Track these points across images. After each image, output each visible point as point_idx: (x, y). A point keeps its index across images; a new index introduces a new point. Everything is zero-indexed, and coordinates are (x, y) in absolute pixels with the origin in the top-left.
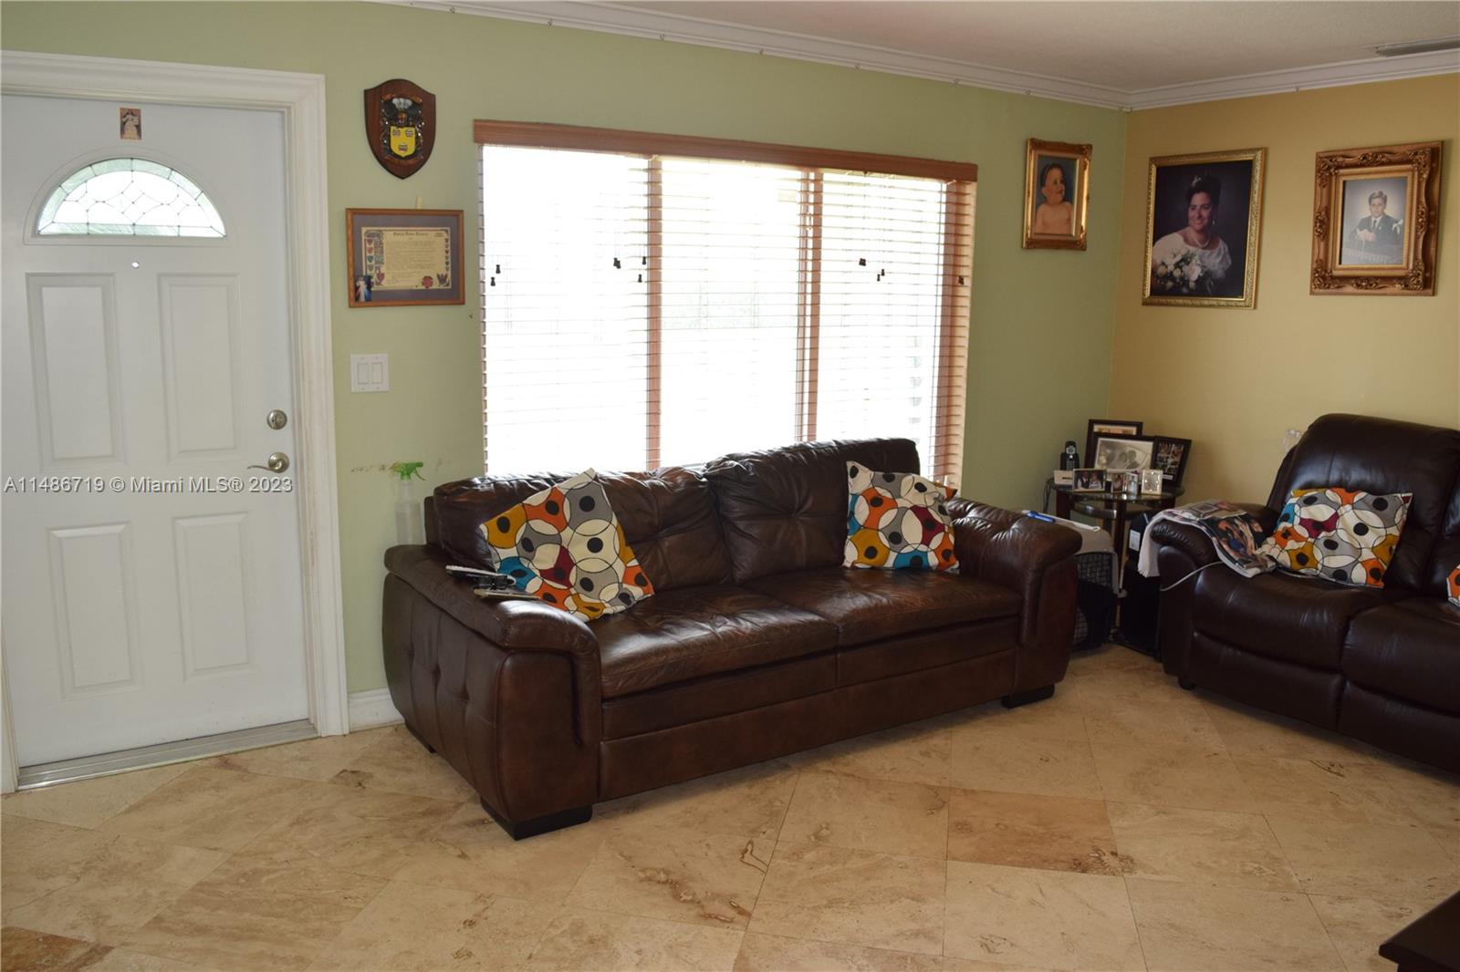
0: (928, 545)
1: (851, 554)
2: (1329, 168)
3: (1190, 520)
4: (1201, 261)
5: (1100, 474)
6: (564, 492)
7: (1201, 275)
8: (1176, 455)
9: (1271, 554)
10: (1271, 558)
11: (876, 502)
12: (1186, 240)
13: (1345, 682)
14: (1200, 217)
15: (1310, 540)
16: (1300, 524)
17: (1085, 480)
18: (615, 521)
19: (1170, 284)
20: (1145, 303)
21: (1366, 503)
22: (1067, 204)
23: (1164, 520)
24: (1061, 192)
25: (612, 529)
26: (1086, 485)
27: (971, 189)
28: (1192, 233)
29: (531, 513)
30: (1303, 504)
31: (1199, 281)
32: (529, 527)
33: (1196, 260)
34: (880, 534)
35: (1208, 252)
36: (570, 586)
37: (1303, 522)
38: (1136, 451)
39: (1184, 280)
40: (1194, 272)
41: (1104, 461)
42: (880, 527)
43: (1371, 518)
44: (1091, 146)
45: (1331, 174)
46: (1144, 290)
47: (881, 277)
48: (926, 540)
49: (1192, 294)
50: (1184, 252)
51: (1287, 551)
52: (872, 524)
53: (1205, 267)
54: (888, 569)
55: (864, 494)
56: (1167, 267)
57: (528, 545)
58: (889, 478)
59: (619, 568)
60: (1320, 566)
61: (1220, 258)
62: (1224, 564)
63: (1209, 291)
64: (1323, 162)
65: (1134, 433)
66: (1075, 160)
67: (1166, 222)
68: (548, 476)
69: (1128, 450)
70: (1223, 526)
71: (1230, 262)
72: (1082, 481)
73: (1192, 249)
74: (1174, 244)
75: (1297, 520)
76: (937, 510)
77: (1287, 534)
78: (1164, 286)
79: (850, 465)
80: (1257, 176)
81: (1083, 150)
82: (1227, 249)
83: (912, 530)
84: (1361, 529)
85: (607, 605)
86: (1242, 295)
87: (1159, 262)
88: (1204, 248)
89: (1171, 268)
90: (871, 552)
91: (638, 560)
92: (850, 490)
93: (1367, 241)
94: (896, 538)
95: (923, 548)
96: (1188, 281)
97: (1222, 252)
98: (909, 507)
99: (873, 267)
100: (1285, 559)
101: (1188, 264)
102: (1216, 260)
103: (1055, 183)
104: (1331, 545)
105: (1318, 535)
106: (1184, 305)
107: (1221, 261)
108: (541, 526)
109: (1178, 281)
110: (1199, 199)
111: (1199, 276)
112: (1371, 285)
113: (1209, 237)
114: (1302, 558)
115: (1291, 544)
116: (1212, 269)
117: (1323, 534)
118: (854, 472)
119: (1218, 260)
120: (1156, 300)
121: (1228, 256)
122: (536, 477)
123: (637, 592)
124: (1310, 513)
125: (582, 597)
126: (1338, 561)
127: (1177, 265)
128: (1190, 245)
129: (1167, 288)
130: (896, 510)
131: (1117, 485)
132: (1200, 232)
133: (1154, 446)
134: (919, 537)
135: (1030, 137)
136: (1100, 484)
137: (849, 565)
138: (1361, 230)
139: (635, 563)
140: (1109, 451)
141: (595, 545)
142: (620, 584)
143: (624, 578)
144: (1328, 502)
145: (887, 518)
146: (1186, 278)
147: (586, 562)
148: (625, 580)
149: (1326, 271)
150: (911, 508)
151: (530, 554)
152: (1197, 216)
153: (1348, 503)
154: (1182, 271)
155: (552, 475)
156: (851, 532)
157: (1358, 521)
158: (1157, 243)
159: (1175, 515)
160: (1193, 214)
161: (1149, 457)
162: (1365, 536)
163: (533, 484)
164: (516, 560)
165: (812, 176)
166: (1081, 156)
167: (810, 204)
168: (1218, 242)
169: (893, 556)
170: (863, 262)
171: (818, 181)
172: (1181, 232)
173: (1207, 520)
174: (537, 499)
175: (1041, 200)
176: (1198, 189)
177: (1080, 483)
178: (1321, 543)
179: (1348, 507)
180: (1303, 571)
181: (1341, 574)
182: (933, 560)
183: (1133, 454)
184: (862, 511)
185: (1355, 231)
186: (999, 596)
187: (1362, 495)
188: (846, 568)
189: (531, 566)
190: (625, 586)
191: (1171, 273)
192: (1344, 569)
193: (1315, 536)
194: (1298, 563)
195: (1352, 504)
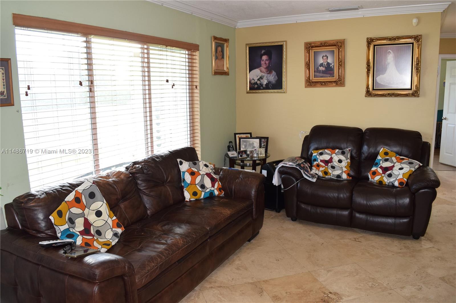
0: (214, 187)
1: (187, 196)
2: (309, 47)
3: (293, 165)
4: (267, 78)
5: (245, 152)
6: (81, 192)
7: (267, 82)
8: (264, 143)
9: (316, 173)
10: (316, 174)
11: (192, 174)
12: (261, 71)
13: (352, 212)
14: (265, 63)
15: (326, 166)
16: (320, 162)
17: (241, 154)
18: (105, 201)
19: (256, 86)
20: (247, 93)
21: (339, 153)
22: (223, 59)
23: (283, 166)
24: (221, 55)
25: (105, 205)
26: (241, 156)
27: (197, 53)
28: (263, 68)
29: (70, 205)
30: (319, 155)
31: (267, 85)
32: (70, 212)
33: (265, 78)
34: (197, 186)
35: (269, 75)
36: (93, 236)
37: (321, 161)
38: (254, 143)
39: (261, 85)
40: (265, 82)
41: (244, 147)
42: (196, 184)
43: (342, 157)
44: (229, 39)
45: (310, 49)
46: (247, 88)
47: (173, 86)
48: (213, 186)
49: (264, 89)
50: (260, 75)
51: (321, 171)
52: (193, 183)
53: (269, 80)
54: (201, 199)
55: (187, 171)
56: (255, 80)
57: (71, 221)
58: (195, 164)
59: (110, 221)
60: (332, 175)
61: (274, 77)
62: (306, 179)
63: (270, 88)
64: (308, 45)
65: (250, 137)
66: (225, 44)
67: (253, 65)
68: (69, 185)
69: (251, 142)
70: (302, 165)
71: (277, 78)
72: (240, 155)
73: (263, 74)
74: (257, 73)
75: (319, 161)
76: (213, 173)
77: (318, 166)
78: (254, 87)
79: (179, 160)
80: (284, 50)
81: (226, 41)
82: (276, 74)
83: (208, 182)
84: (340, 161)
85: (111, 241)
86: (282, 89)
87: (252, 79)
88: (268, 74)
89: (256, 81)
90: (195, 194)
91: (116, 216)
92: (181, 171)
93: (322, 70)
94: (203, 187)
95: (213, 189)
96: (263, 85)
97: (274, 75)
98: (205, 174)
99: (171, 83)
100: (321, 174)
101: (262, 79)
102: (272, 78)
103: (220, 52)
104: (333, 167)
105: (328, 164)
106: (262, 93)
107: (274, 78)
108: (75, 210)
109: (259, 85)
110: (264, 58)
111: (266, 83)
112: (326, 84)
113: (269, 70)
114: (326, 173)
115: (321, 169)
116: (271, 81)
117: (329, 164)
118: (181, 163)
119: (273, 77)
120: (252, 91)
121: (276, 76)
122: (64, 186)
123: (119, 231)
124: (323, 158)
125: (100, 240)
126: (337, 172)
127: (258, 80)
128: (262, 73)
129: (255, 87)
130: (200, 176)
131: (251, 155)
132: (266, 68)
133: (260, 140)
134: (210, 185)
135: (213, 35)
136: (245, 155)
137: (188, 200)
138: (320, 67)
139: (115, 218)
140: (245, 143)
141: (99, 214)
142: (112, 230)
143: (112, 227)
144: (327, 154)
145: (198, 180)
146: (262, 84)
147: (97, 222)
148: (113, 227)
149: (310, 80)
150: (206, 174)
151: (73, 225)
152: (264, 63)
153: (334, 153)
154: (260, 82)
155: (69, 184)
156: (185, 186)
157: (339, 159)
158: (250, 72)
159: (286, 164)
160: (262, 62)
161: (258, 144)
162: (342, 163)
163: (63, 190)
164: (68, 229)
165: (146, 47)
166: (226, 43)
167: (145, 58)
168: (272, 72)
169: (203, 193)
170: (167, 81)
171: (147, 49)
172: (259, 68)
173: (297, 164)
174: (70, 197)
175: (217, 58)
176: (264, 54)
177: (239, 156)
178: (330, 167)
179: (334, 155)
180: (326, 177)
181: (339, 176)
182: (216, 193)
183: (253, 143)
184: (188, 178)
185: (318, 67)
186: (248, 203)
187: (337, 150)
188: (187, 201)
189: (74, 231)
190: (114, 229)
191: (256, 82)
192: (339, 175)
193: (327, 165)
194: (325, 174)
195: (335, 153)
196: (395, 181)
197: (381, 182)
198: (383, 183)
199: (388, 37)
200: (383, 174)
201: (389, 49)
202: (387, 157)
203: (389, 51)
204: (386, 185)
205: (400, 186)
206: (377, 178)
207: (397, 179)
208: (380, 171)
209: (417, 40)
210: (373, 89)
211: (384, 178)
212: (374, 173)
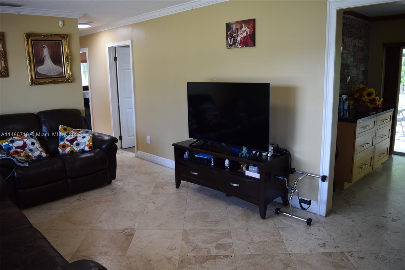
13: (67, 180)
16: (16, 149)
21: (29, 137)
43: (33, 140)
51: (23, 156)
60: (33, 157)
75: (14, 148)
77: (17, 152)
84: (33, 144)
104: (31, 150)
115: (22, 154)
117: (26, 148)
126: (36, 154)
153: (24, 138)
157: (31, 142)
162: (35, 145)
180: (30, 160)
192: (40, 155)
193: (25, 150)
194: (28, 158)
195: (26, 138)
196: (85, 147)
197: (72, 152)
198: (75, 152)
199: (43, 34)
200: (72, 145)
201: (44, 44)
202: (67, 131)
203: (44, 45)
204: (77, 152)
205: (91, 150)
206: (68, 150)
207: (86, 145)
208: (68, 143)
209: (64, 39)
210: (36, 78)
211: (74, 147)
212: (64, 146)
